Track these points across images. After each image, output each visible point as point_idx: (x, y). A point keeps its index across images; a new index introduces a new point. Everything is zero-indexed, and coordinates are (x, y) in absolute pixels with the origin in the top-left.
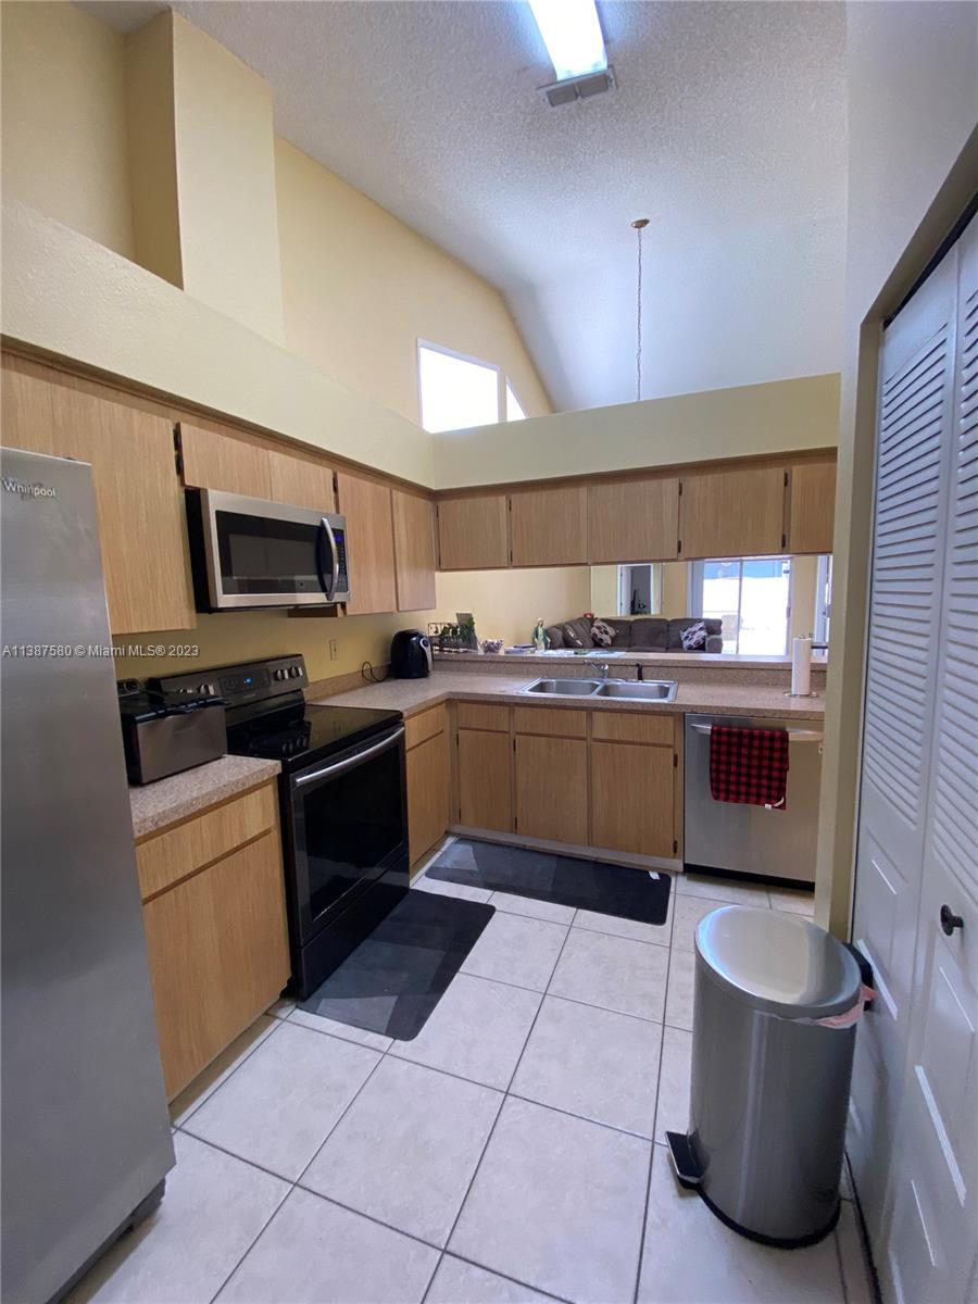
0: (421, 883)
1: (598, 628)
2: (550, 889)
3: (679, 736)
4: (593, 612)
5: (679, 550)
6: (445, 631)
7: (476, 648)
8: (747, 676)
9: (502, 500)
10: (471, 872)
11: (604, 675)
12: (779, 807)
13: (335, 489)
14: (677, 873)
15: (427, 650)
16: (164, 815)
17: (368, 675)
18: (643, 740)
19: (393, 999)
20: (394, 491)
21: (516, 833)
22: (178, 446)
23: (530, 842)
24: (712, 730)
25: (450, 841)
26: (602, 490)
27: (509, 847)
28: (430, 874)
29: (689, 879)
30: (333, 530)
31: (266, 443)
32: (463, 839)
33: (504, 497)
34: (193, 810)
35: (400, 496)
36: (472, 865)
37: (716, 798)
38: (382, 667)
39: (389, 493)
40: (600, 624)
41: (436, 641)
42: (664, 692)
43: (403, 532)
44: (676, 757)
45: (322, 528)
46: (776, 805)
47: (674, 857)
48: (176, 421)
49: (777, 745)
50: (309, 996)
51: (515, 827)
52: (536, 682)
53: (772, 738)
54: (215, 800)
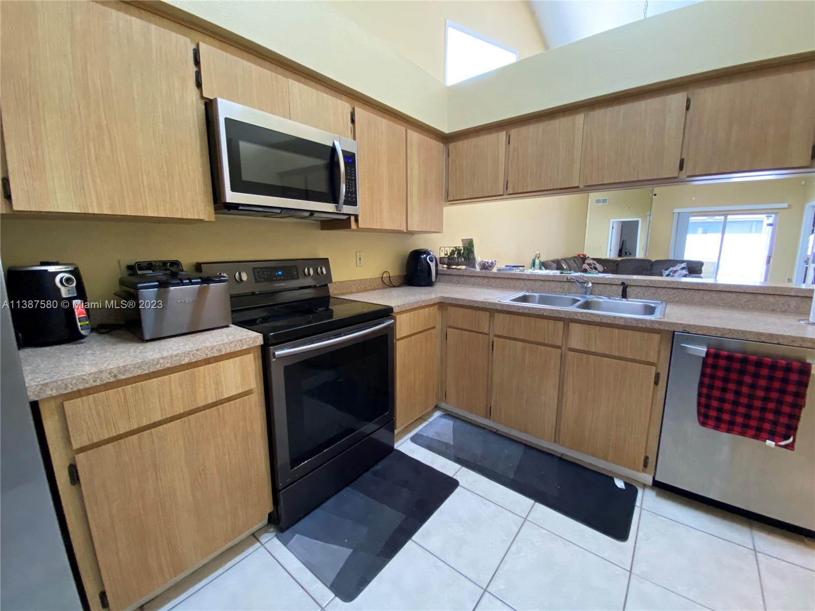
0: (405, 446)
1: (589, 264)
2: (512, 476)
3: (665, 354)
4: (585, 253)
5: (681, 168)
6: (453, 253)
7: (474, 267)
8: (749, 301)
9: (502, 135)
10: (447, 444)
11: (586, 291)
12: (786, 446)
13: (353, 121)
14: (645, 486)
15: (433, 265)
16: (125, 369)
17: (386, 281)
18: (621, 355)
19: (348, 551)
20: (408, 130)
21: (490, 419)
22: (197, 62)
23: (503, 429)
24: (708, 353)
25: (437, 414)
26: (598, 114)
27: (484, 429)
28: (414, 439)
29: (658, 495)
30: (343, 151)
31: (288, 73)
32: (448, 415)
33: (505, 132)
34: (158, 367)
35: (415, 136)
36: (449, 438)
37: (703, 424)
38: (398, 276)
39: (404, 132)
40: (591, 262)
41: (446, 261)
42: (650, 310)
43: (416, 166)
44: (657, 376)
45: (333, 150)
46: (783, 443)
47: (644, 471)
48: (197, 42)
49: (794, 377)
50: (288, 528)
51: (489, 414)
52: (521, 294)
53: (788, 369)
54: (186, 361)
